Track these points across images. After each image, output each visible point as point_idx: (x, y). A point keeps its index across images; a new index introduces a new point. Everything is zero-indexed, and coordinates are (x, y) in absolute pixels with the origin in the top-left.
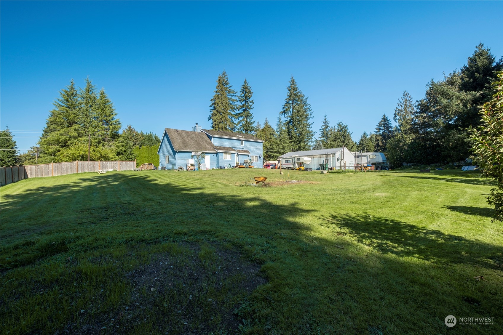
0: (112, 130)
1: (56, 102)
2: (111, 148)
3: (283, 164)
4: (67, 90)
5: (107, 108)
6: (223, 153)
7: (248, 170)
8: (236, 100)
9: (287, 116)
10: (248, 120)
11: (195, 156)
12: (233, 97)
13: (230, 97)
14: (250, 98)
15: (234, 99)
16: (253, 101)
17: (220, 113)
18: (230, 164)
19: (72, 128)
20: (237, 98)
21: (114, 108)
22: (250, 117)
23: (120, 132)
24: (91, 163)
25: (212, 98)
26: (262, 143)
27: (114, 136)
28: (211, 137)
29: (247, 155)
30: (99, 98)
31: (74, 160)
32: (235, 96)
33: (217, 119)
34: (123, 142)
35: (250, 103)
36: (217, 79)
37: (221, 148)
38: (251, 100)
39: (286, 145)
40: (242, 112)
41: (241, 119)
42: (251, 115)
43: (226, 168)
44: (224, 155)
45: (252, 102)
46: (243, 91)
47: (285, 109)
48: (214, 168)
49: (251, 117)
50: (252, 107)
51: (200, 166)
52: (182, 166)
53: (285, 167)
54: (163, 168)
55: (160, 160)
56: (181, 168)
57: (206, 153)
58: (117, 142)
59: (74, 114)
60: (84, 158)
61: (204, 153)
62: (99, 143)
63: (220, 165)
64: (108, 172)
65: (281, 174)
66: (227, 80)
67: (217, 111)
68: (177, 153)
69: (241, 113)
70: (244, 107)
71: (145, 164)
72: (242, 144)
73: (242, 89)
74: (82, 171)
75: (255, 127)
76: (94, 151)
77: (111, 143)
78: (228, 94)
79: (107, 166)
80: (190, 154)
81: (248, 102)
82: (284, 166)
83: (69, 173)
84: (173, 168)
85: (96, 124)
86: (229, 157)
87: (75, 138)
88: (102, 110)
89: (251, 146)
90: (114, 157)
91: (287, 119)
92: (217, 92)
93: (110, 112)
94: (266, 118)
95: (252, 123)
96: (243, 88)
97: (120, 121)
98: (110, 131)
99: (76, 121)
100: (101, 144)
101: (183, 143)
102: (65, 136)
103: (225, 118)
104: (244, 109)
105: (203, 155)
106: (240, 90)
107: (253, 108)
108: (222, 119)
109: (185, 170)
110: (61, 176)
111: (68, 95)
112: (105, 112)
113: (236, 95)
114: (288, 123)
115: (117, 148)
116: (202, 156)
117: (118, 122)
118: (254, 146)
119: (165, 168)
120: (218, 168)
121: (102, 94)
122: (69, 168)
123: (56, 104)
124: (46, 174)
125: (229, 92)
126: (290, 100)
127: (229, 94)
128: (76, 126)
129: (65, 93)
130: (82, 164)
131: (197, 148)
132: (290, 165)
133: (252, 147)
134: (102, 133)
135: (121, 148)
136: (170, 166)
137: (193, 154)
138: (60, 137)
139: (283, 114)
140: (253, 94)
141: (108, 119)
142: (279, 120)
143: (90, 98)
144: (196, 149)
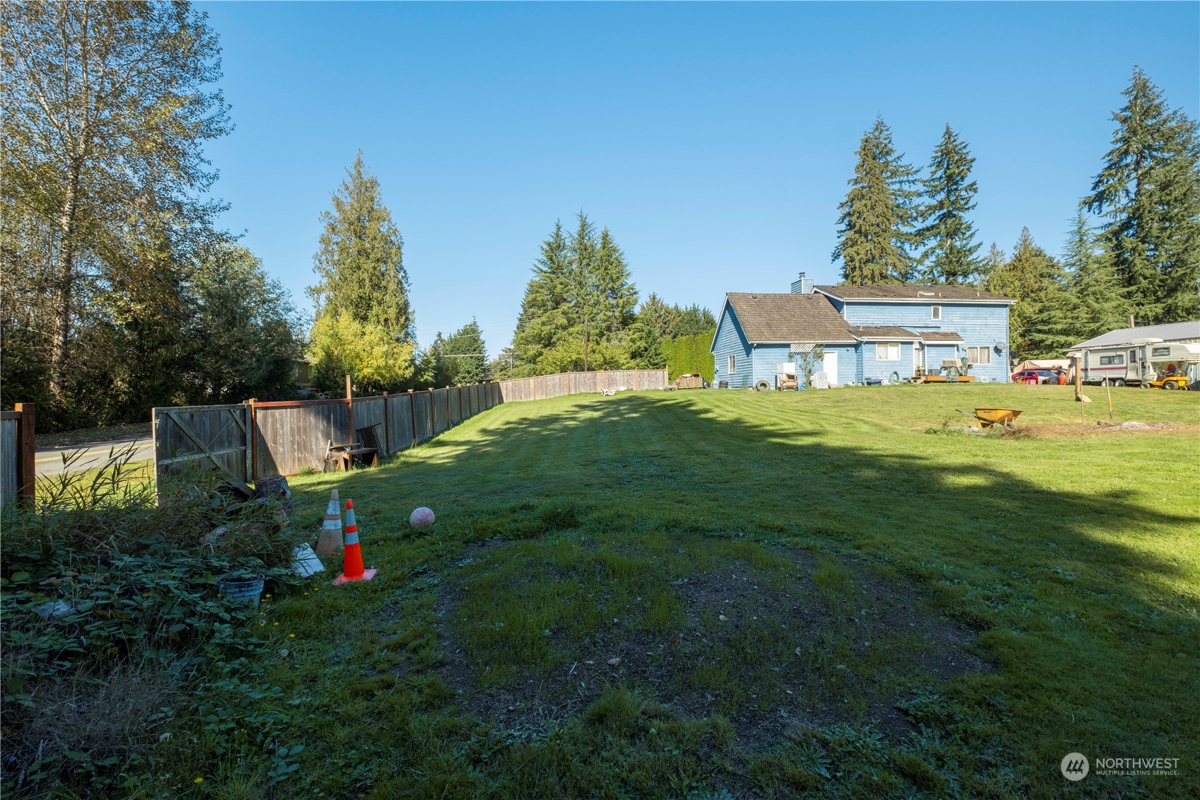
0: (623, 307)
1: (535, 266)
2: (618, 346)
3: (1089, 368)
4: (551, 240)
5: (614, 265)
6: (874, 343)
7: (956, 387)
8: (914, 193)
9: (1112, 208)
10: (958, 244)
11: (799, 353)
12: (906, 187)
13: (897, 186)
14: (962, 179)
15: (909, 190)
16: (974, 184)
17: (866, 236)
18: (895, 373)
19: (559, 310)
20: (920, 187)
21: (625, 262)
22: (963, 234)
23: (637, 310)
24: (589, 374)
25: (844, 201)
26: (1006, 306)
27: (627, 320)
28: (842, 304)
29: (953, 346)
30: (599, 246)
31: (564, 370)
32: (913, 182)
33: (858, 254)
34: (643, 331)
35: (963, 193)
36: (858, 146)
37: (868, 331)
38: (967, 182)
39: (1108, 306)
40: (937, 222)
41: (932, 243)
42: (969, 228)
43: (886, 382)
44: (880, 350)
45: (972, 187)
46: (939, 162)
47: (1101, 188)
48: (850, 383)
49: (968, 234)
50: (970, 204)
51: (812, 378)
52: (765, 379)
53: (1097, 379)
54: (723, 385)
55: (717, 367)
56: (763, 385)
57: (828, 346)
58: (632, 331)
59: (562, 284)
60: (578, 366)
61: (821, 345)
62: (601, 335)
63: (866, 375)
64: (618, 393)
65: (1078, 399)
66: (887, 141)
67: (859, 232)
68: (755, 348)
69: (933, 227)
70: (941, 208)
71: (685, 375)
72: (936, 314)
73: (937, 157)
74: (576, 391)
75: (981, 262)
76: (594, 351)
77: (621, 334)
78: (890, 180)
79: (616, 380)
80: (786, 351)
81: (956, 189)
82: (1093, 376)
83: (557, 395)
84: (745, 384)
85: (596, 298)
86: (894, 353)
87: (564, 328)
88: (606, 269)
89: (965, 318)
90: (625, 361)
91: (1112, 221)
92: (856, 182)
93: (619, 272)
94: (1025, 229)
95: (970, 250)
96: (939, 154)
97: (637, 288)
98: (619, 309)
99: (565, 296)
100: (605, 337)
101: (769, 325)
102: (549, 327)
103: (883, 248)
104: (942, 212)
105: (818, 350)
106: (930, 161)
107: (973, 207)
108: (874, 252)
109: (773, 388)
110: (547, 400)
111: (552, 250)
112: (609, 272)
113: (915, 177)
114: (1116, 234)
115: (631, 344)
116: (815, 353)
117: (632, 289)
118: (978, 318)
119: (727, 384)
120: (860, 384)
121: (605, 236)
122: (558, 385)
123: (536, 269)
124: (526, 396)
125: (894, 174)
126: (1126, 153)
127: (894, 180)
128: (564, 306)
129: (546, 247)
130: (575, 378)
131: (802, 334)
132: (1125, 371)
133: (968, 322)
134: (605, 315)
135: (638, 343)
136: (738, 380)
137: (793, 349)
138: (543, 328)
139: (1097, 203)
140: (973, 164)
141: (616, 287)
142: (1076, 228)
143: (586, 250)
144: (802, 337)
